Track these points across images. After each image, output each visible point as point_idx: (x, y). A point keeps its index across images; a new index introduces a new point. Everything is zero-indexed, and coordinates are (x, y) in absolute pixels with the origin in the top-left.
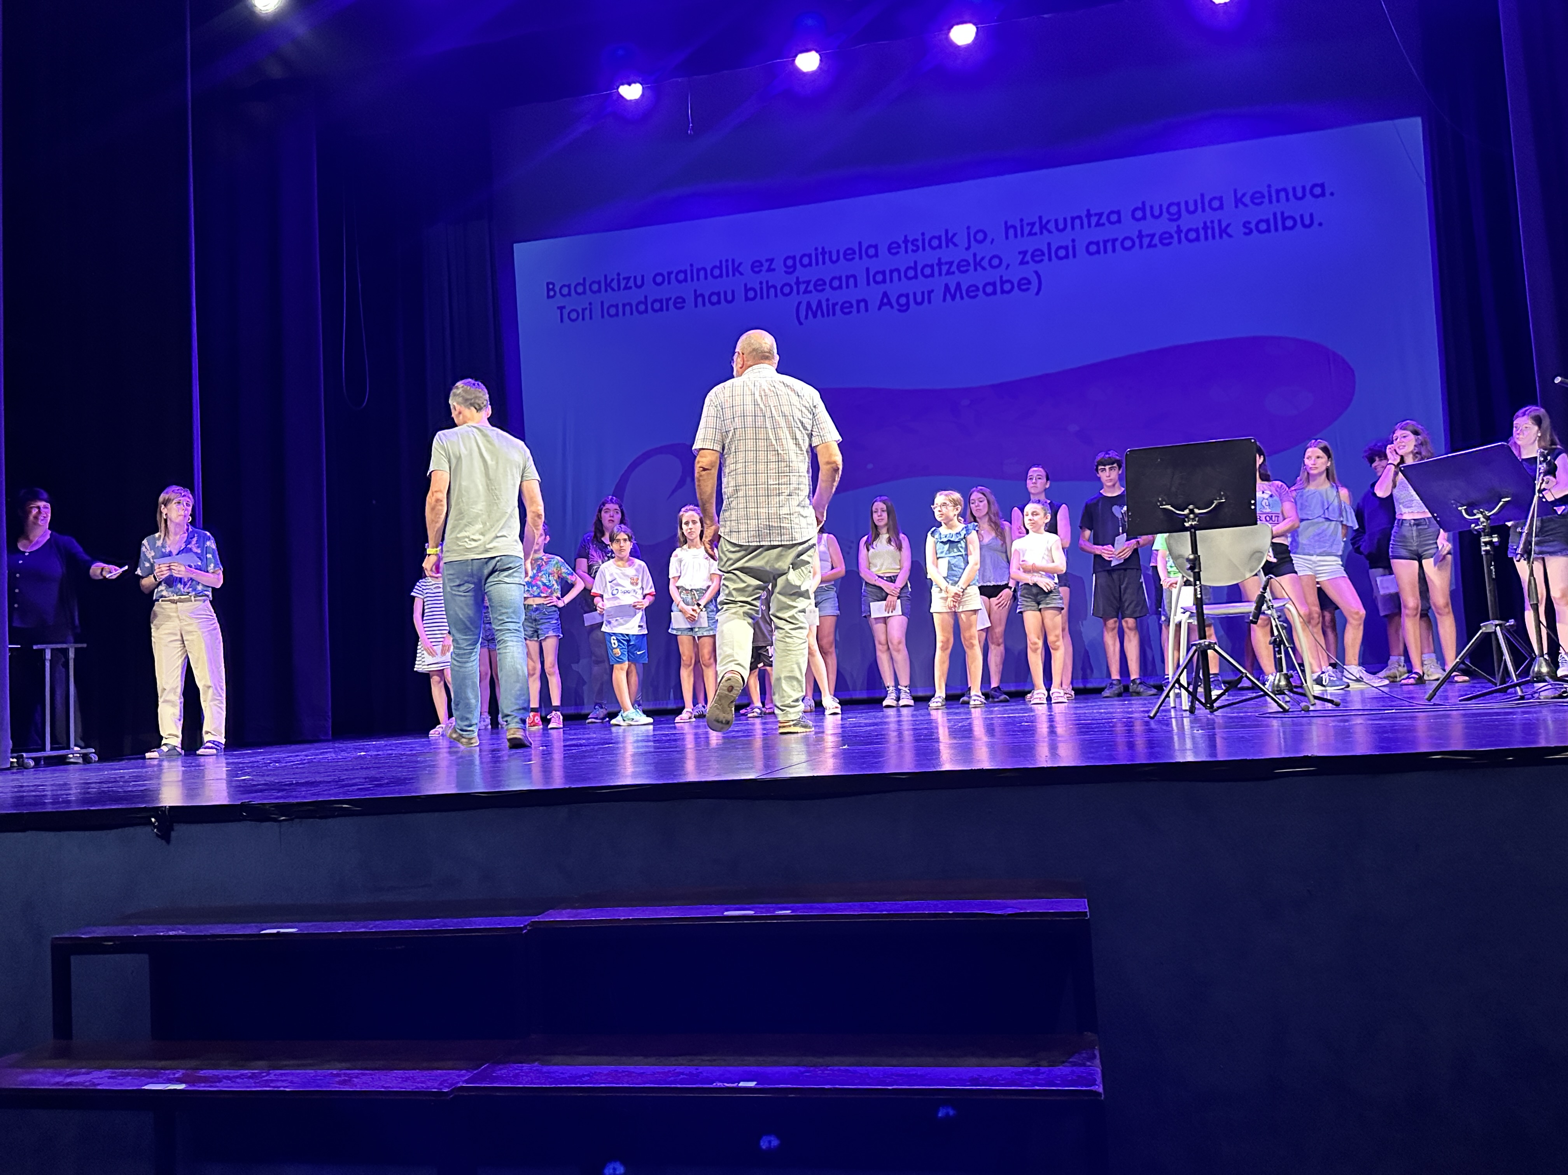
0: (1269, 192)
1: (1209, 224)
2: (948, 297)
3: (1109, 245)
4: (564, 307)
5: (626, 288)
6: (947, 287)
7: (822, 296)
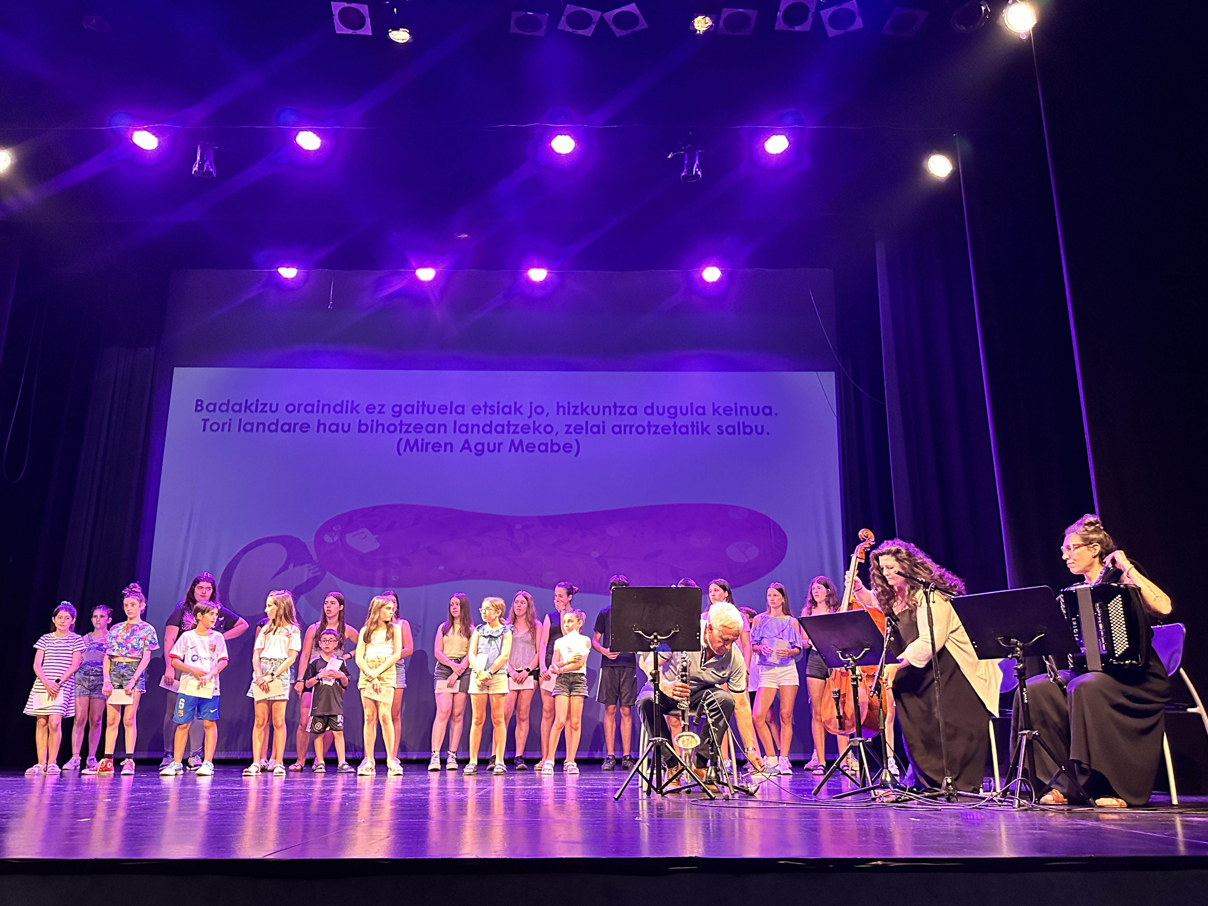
0: (736, 408)
1: (695, 424)
2: (513, 449)
3: (628, 429)
4: (208, 420)
5: (262, 411)
6: (512, 441)
7: (419, 437)
